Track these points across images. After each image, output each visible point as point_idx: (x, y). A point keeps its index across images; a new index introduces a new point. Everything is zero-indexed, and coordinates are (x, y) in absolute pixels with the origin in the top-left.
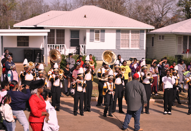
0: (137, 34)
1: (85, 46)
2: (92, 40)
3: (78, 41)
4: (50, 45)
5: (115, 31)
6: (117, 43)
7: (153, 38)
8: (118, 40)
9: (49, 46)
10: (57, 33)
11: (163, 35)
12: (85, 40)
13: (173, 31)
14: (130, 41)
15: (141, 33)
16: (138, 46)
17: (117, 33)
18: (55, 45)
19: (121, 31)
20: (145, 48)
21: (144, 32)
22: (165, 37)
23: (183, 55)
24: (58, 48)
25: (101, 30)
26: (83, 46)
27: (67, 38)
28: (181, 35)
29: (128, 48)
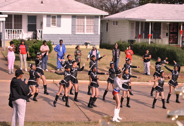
0: (92, 20)
1: (42, 31)
2: (48, 25)
3: (35, 26)
4: (8, 30)
5: (71, 17)
6: (72, 29)
7: (107, 23)
8: (73, 25)
9: (6, 30)
10: (15, 18)
11: (116, 20)
12: (42, 25)
13: (126, 17)
14: (85, 26)
15: (96, 19)
16: (93, 31)
17: (73, 19)
18: (12, 30)
19: (77, 16)
20: (99, 33)
21: (98, 18)
22: (118, 23)
23: (136, 40)
24: (16, 33)
25: (57, 16)
26: (39, 31)
27: (25, 23)
28: (134, 21)
29: (84, 33)
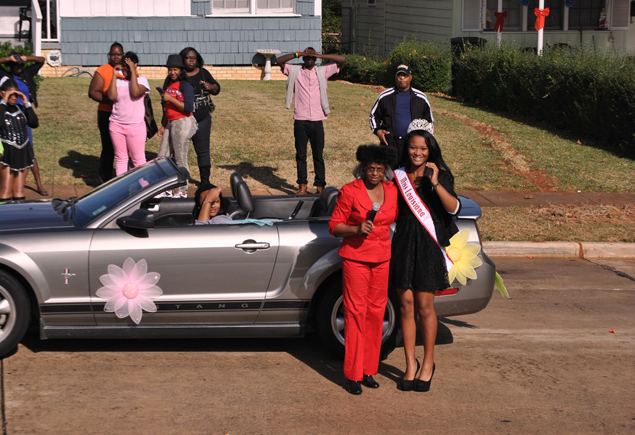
1: (54, 4)
16: (289, 2)
29: (247, 10)
